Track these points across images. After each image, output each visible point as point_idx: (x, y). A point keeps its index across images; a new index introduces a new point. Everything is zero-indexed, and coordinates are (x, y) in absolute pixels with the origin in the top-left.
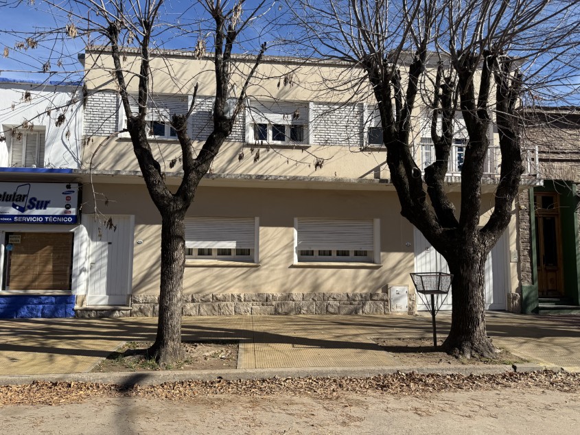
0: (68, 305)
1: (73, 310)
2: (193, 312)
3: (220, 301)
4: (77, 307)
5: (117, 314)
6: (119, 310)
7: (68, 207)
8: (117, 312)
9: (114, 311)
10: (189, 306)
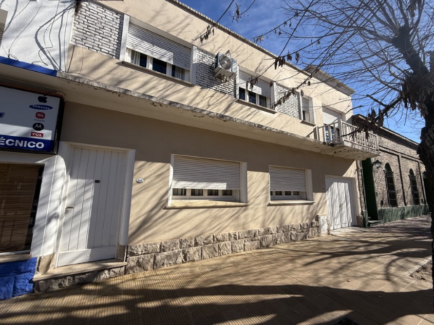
0: (23, 275)
1: (31, 281)
2: (196, 257)
3: (220, 241)
4: (38, 276)
5: (105, 275)
6: (109, 269)
7: (38, 127)
8: (106, 272)
9: (100, 271)
10: (192, 250)
